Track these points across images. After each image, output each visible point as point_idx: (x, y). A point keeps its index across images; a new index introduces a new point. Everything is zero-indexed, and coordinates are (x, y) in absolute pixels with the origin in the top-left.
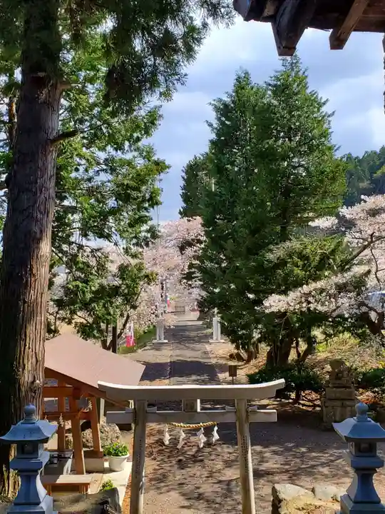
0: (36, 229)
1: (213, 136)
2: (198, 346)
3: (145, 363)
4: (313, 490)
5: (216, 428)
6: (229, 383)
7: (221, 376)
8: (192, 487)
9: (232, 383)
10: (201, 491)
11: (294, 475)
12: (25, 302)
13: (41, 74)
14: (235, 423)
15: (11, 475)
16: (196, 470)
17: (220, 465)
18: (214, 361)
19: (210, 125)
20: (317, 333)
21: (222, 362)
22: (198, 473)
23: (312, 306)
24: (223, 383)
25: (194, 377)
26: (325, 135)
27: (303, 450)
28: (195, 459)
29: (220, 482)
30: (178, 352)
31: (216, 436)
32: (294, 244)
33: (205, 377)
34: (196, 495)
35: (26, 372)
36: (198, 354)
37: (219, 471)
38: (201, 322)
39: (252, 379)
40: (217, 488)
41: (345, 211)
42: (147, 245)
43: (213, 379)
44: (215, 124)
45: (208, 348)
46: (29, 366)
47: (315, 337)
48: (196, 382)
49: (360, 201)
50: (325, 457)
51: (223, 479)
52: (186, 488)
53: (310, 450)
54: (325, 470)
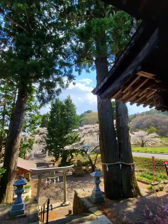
0: (19, 130)
1: (50, 110)
2: (43, 159)
3: (36, 163)
4: (84, 190)
5: (58, 178)
6: (52, 167)
7: (50, 166)
8: (48, 194)
9: (54, 167)
10: (51, 195)
11: (72, 188)
12: (14, 148)
13: (24, 95)
14: (63, 176)
15: (6, 196)
16: (48, 190)
17: (54, 188)
18: (47, 162)
19: (50, 108)
20: (74, 154)
21: (50, 162)
22: (49, 191)
23: (74, 148)
24: (51, 167)
25: (43, 167)
26: (75, 112)
27: (72, 182)
28: (48, 187)
29: (55, 192)
30: (37, 161)
31: (58, 180)
32: (69, 134)
33: (46, 166)
34: (50, 196)
35: (13, 167)
36: (43, 161)
37: (54, 189)
38: (42, 153)
39: (59, 166)
40: (55, 194)
41: (80, 128)
42: (37, 134)
43: (48, 167)
44: (51, 108)
45: (45, 159)
46: (14, 165)
47: (73, 155)
48: (44, 168)
49: (83, 126)
50: (77, 183)
51: (55, 191)
52: (47, 195)
53: (74, 182)
54: (78, 186)
